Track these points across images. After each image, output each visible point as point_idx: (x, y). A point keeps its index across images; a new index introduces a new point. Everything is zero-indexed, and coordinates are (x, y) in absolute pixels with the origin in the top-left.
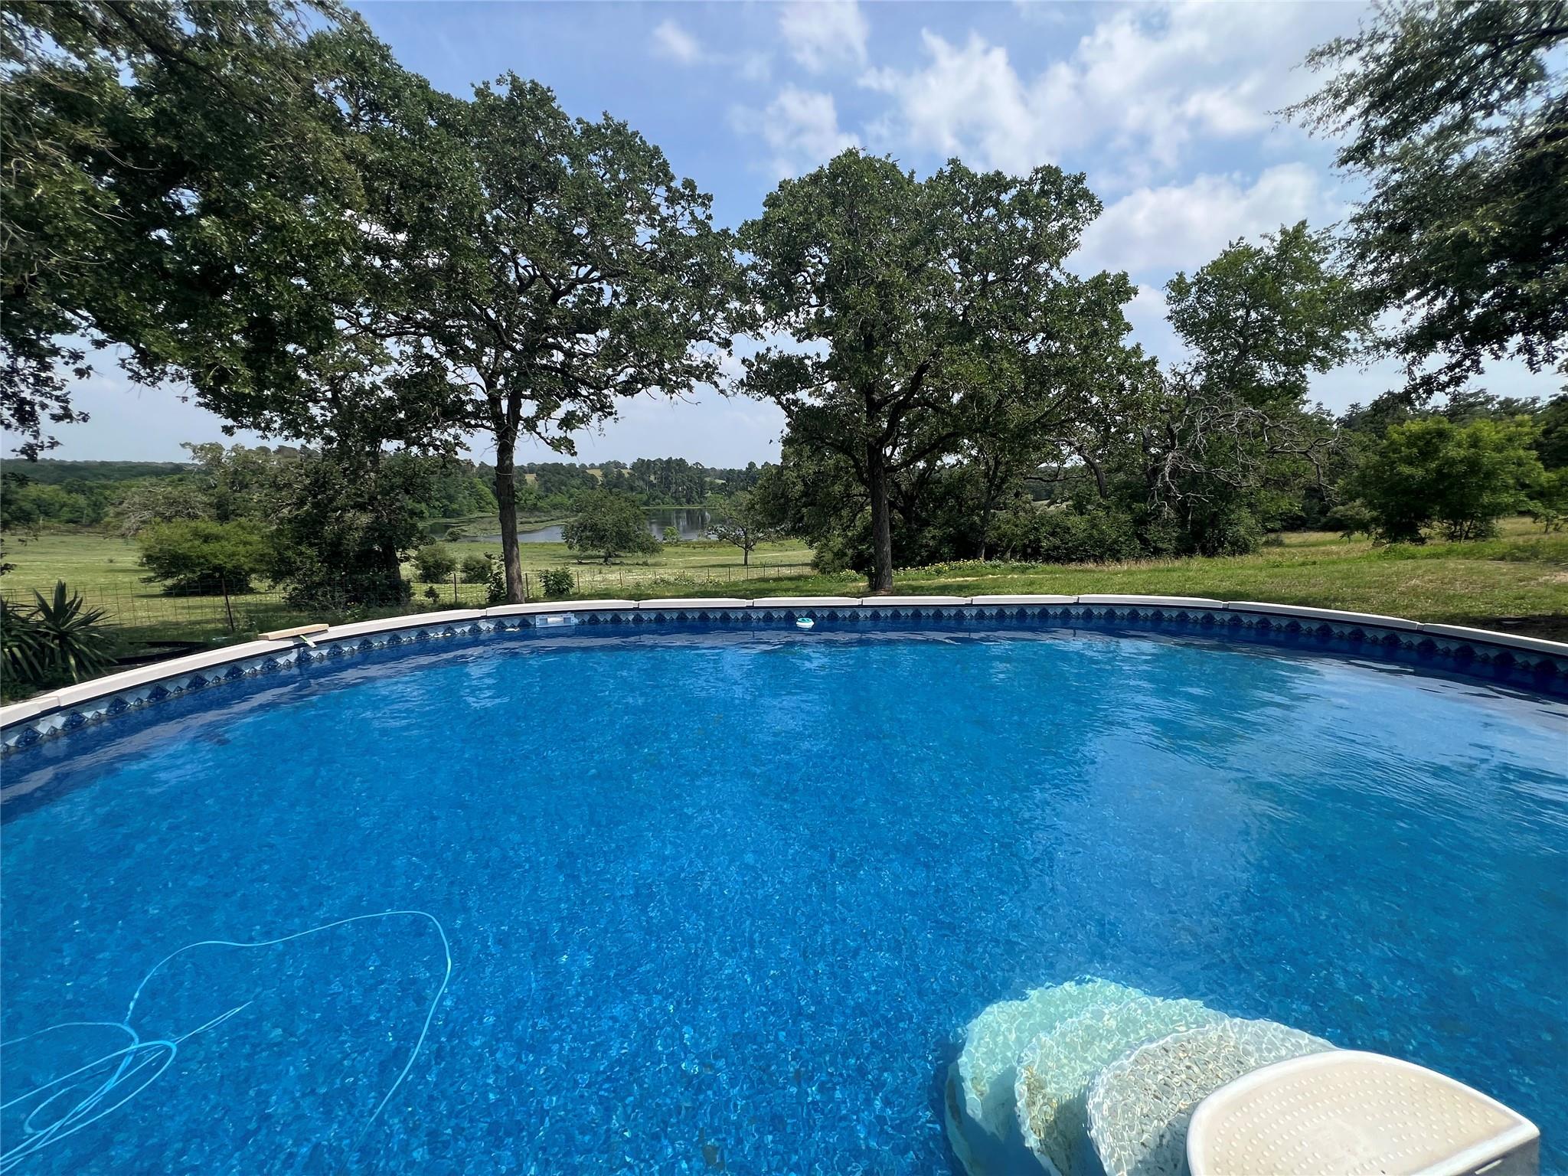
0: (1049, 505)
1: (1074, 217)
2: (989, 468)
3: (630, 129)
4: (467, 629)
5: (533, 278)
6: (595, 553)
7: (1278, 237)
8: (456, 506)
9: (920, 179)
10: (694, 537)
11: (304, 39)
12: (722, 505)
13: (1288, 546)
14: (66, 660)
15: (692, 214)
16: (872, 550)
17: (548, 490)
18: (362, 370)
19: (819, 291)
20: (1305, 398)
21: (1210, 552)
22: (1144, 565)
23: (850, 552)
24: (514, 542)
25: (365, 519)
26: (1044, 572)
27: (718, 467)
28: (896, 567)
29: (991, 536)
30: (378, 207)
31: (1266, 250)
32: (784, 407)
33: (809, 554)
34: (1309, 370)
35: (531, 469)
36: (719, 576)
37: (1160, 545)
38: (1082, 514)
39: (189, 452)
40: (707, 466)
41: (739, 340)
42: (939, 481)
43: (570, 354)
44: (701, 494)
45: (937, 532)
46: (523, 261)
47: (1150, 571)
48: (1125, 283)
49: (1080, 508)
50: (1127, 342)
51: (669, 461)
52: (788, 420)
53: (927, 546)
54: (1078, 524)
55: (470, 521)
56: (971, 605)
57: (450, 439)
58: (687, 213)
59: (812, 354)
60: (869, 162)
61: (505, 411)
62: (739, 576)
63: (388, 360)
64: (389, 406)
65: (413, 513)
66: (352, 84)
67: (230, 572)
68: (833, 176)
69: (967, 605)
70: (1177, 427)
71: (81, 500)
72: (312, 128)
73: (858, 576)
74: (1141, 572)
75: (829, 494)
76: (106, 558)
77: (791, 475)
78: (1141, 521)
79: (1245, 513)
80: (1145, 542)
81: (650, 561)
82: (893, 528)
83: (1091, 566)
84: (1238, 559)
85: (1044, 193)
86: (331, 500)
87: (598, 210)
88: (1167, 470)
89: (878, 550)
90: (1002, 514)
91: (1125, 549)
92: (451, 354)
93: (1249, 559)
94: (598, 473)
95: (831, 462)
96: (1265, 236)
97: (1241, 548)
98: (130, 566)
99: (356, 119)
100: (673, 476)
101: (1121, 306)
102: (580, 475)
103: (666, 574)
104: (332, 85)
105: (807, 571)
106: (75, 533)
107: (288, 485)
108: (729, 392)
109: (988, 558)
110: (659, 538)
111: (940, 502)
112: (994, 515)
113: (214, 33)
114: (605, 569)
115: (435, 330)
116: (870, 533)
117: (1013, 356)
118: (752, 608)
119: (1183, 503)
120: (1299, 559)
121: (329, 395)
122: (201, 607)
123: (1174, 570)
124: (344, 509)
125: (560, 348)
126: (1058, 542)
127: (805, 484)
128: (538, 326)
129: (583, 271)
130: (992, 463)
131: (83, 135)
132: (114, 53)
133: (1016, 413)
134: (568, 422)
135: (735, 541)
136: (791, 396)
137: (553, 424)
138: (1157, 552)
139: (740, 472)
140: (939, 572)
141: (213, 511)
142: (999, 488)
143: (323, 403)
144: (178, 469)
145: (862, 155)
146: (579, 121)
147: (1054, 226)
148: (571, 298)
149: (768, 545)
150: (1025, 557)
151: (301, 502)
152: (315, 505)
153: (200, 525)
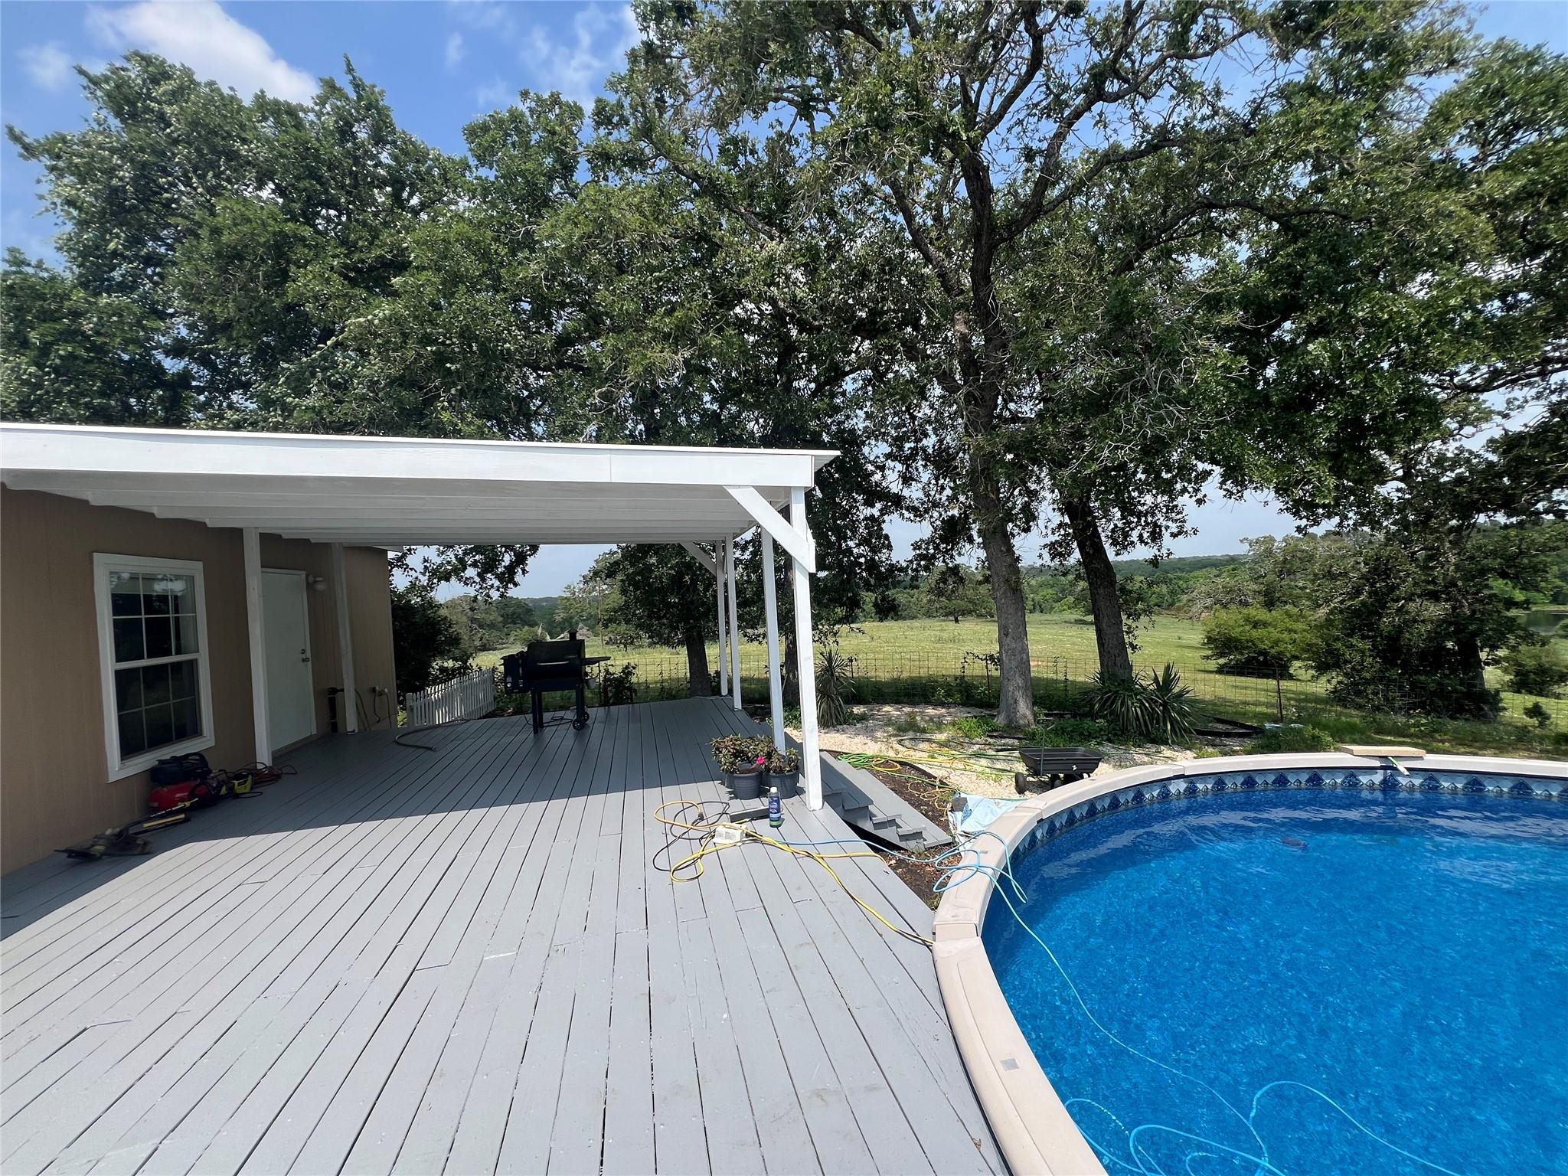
14: (1165, 725)
18: (1447, 436)
25: (1435, 610)
39: (1246, 545)
63: (1487, 415)
65: (1511, 603)
67: (1274, 657)
71: (1164, 589)
76: (1177, 635)
86: (1393, 588)
98: (1195, 643)
107: (1344, 574)
124: (1410, 599)
141: (1262, 599)
151: (1358, 591)
152: (1372, 593)
153: (1251, 611)
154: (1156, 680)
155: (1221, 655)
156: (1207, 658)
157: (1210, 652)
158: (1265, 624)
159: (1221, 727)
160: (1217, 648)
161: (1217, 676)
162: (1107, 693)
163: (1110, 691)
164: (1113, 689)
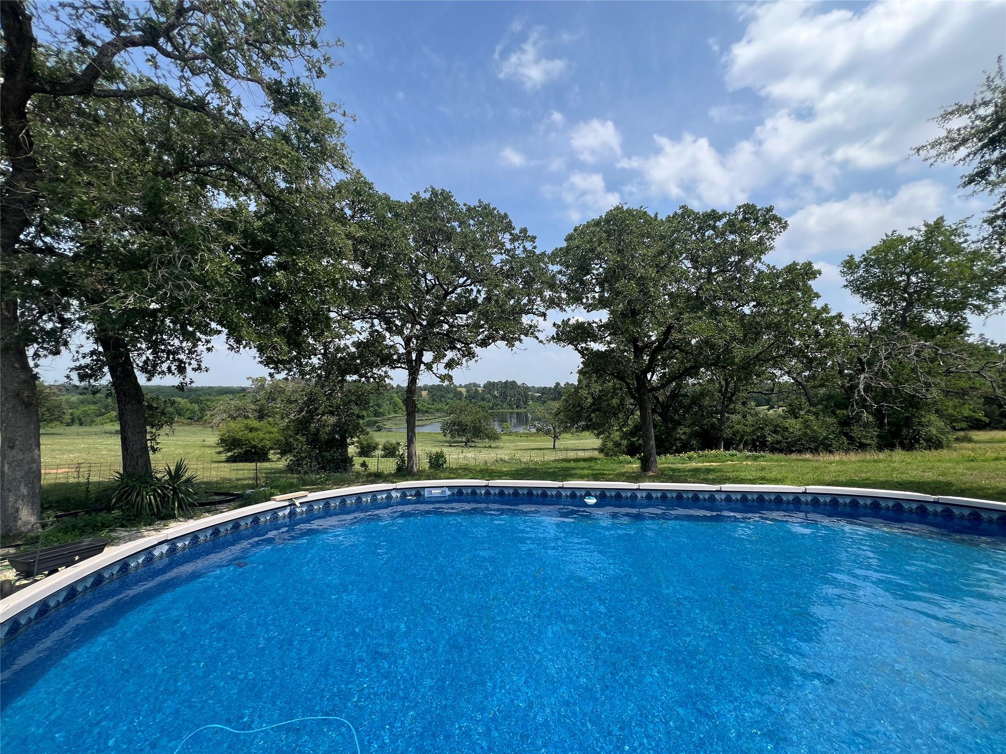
0: (769, 410)
1: (769, 231)
2: (722, 387)
3: (492, 206)
4: (384, 496)
5: (434, 286)
6: (460, 439)
7: (923, 229)
8: (381, 410)
9: (662, 217)
10: (521, 430)
11: (334, 184)
12: (540, 410)
13: (976, 442)
14: (174, 504)
15: (524, 247)
16: (641, 441)
17: (434, 400)
18: (340, 337)
19: (601, 284)
20: (968, 332)
21: (909, 446)
22: (853, 457)
23: (625, 442)
24: (414, 433)
25: (332, 420)
26: (771, 460)
27: (537, 386)
28: (659, 454)
29: (727, 433)
30: (359, 257)
31: (915, 237)
32: (580, 352)
33: (597, 442)
34: (968, 314)
35: (425, 388)
36: (538, 457)
37: (864, 441)
38: (796, 418)
39: (250, 382)
40: (530, 385)
41: (550, 313)
42: (686, 395)
43: (451, 326)
44: (526, 403)
45: (687, 430)
46: (429, 276)
47: (859, 461)
48: (811, 268)
49: (793, 412)
50: (818, 304)
51: (506, 382)
52: (582, 360)
53: (680, 439)
54: (794, 425)
55: (389, 419)
56: (720, 491)
57: (383, 373)
58: (521, 247)
59: (597, 320)
60: (630, 212)
61: (414, 358)
62: (550, 456)
63: (354, 331)
64: (352, 357)
65: (358, 417)
66: (353, 202)
67: (260, 449)
68: (607, 221)
69: (717, 491)
70: (865, 357)
71: (196, 407)
72: (333, 226)
73: (632, 460)
74: (851, 462)
75: (609, 405)
76: (201, 439)
77: (584, 393)
78: (845, 423)
79: (933, 417)
80: (850, 438)
81: (493, 445)
82: (655, 426)
83: (808, 456)
84: (934, 453)
85: (745, 219)
86: (317, 409)
87: (473, 248)
88: (861, 387)
89: (646, 443)
90: (735, 417)
91: (835, 444)
92: (389, 329)
93: (944, 453)
94: (463, 390)
95: (611, 384)
96: (912, 229)
97: (935, 444)
98: (212, 444)
99: (353, 217)
100: (509, 392)
101: (810, 282)
102: (454, 392)
103: (504, 454)
104: (344, 203)
105: (596, 454)
106: (189, 424)
107: (296, 401)
108: (545, 342)
109: (727, 448)
110: (499, 430)
111: (688, 409)
112: (728, 418)
113: (294, 186)
114: (465, 450)
115: (380, 316)
116: (637, 430)
117: (734, 317)
118: (562, 488)
119: (879, 411)
120: (990, 455)
121: (322, 351)
122: (243, 470)
123: (880, 461)
124: (323, 415)
125: (447, 323)
126: (780, 438)
127: (594, 398)
128: (437, 312)
129: (462, 280)
130: (723, 383)
131: (230, 239)
132: (249, 198)
133: (739, 352)
134: (450, 365)
135: (547, 433)
136: (584, 345)
137: (441, 366)
138: (862, 447)
139: (550, 388)
140: (690, 458)
141: (256, 414)
142: (730, 400)
143: (319, 356)
144: (243, 390)
145: (625, 208)
146: (465, 205)
147: (754, 238)
148: (454, 295)
149: (569, 435)
150: (755, 448)
151: (301, 410)
152: (307, 412)
153: (249, 422)
154: (169, 473)
155: (229, 450)
156: (220, 453)
157: (222, 449)
158: (256, 430)
159: (217, 498)
160: (227, 445)
161: (226, 464)
162: (124, 488)
163: (127, 486)
164: (131, 484)
